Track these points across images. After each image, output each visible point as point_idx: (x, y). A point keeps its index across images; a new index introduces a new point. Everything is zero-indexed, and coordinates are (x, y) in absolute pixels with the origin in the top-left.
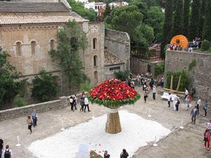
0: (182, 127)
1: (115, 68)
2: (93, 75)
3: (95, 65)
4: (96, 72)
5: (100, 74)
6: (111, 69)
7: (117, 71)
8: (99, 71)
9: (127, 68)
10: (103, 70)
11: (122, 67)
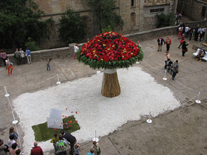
0: (198, 102)
1: (157, 10)
2: (129, 17)
3: (132, 5)
4: (133, 14)
5: (139, 16)
6: (152, 11)
7: (160, 14)
8: (137, 13)
9: (173, 10)
10: (142, 11)
11: (166, 8)
